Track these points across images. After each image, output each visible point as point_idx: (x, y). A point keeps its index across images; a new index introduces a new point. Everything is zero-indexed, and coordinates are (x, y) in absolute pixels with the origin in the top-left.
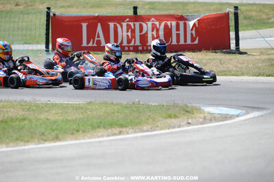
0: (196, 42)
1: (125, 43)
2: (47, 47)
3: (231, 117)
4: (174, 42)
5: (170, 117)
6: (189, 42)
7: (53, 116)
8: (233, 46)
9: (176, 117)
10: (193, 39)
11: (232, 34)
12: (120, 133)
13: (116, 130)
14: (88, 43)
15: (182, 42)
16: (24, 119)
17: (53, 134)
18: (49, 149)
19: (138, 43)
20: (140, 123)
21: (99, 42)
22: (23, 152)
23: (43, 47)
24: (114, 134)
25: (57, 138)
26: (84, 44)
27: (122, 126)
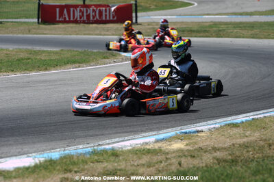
0: (115, 18)
1: (78, 19)
2: (38, 20)
4: (104, 19)
5: (104, 58)
6: (111, 18)
7: (43, 57)
8: (134, 21)
9: (108, 58)
10: (113, 17)
11: (134, 14)
12: (79, 67)
13: (77, 65)
14: (59, 18)
15: (108, 18)
16: (29, 59)
17: (44, 67)
18: (42, 75)
19: (85, 19)
20: (89, 62)
21: (65, 18)
22: (29, 77)
23: (36, 20)
24: (76, 67)
25: (46, 69)
26: (58, 19)
27: (79, 63)
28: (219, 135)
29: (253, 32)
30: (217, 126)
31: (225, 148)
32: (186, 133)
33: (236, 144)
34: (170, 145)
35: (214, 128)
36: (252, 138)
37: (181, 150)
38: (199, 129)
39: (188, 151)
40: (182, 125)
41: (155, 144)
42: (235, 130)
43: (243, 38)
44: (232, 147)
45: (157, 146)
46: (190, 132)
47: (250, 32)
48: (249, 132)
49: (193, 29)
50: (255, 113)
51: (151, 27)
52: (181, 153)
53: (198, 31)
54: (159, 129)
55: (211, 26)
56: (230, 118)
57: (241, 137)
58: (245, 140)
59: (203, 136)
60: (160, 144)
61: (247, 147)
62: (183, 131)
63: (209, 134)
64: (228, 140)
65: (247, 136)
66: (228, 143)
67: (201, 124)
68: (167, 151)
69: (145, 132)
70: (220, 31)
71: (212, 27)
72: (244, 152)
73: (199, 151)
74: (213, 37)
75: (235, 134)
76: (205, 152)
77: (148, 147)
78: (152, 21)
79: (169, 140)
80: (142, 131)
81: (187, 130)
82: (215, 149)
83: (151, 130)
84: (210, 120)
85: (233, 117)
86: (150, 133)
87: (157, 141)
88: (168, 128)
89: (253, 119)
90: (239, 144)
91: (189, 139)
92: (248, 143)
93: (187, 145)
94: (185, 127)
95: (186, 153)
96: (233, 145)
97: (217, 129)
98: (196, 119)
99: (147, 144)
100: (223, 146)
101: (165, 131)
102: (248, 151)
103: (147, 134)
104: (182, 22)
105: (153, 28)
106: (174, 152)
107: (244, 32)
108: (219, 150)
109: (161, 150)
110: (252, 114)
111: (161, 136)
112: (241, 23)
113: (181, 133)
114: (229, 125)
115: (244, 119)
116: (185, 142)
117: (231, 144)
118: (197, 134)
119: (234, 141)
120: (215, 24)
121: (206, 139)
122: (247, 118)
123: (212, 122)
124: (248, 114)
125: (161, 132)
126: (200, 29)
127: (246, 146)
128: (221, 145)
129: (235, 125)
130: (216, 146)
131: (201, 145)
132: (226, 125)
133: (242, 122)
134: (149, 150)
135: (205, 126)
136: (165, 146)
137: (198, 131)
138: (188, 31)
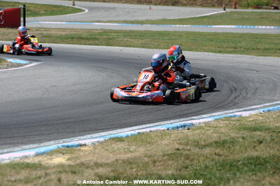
3: (22, 65)
11: (22, 19)
28: (103, 150)
29: (143, 41)
30: (102, 139)
31: (108, 164)
32: (68, 147)
33: (120, 159)
34: (51, 159)
35: (98, 142)
36: (137, 154)
37: (62, 166)
38: (82, 142)
39: (70, 166)
40: (64, 138)
41: (35, 158)
42: (120, 145)
43: (134, 47)
44: (116, 163)
45: (36, 160)
46: (72, 146)
47: (140, 41)
48: (134, 147)
49: (83, 36)
50: (141, 127)
51: (40, 32)
52: (61, 168)
53: (87, 39)
54: (40, 141)
55: (100, 34)
56: (115, 132)
57: (125, 153)
58: (129, 155)
59: (86, 151)
60: (40, 158)
61: (131, 163)
62: (65, 144)
63: (92, 148)
64: (112, 155)
65: (131, 152)
66: (112, 158)
67: (85, 137)
68: (47, 165)
69: (26, 144)
70: (111, 39)
71: (102, 35)
72: (128, 169)
73: (80, 166)
74: (102, 45)
75: (119, 149)
76: (87, 167)
77: (27, 161)
78: (39, 26)
79: (51, 153)
80: (23, 143)
81: (70, 144)
82: (97, 165)
83: (33, 142)
84: (94, 133)
85: (119, 131)
86: (31, 146)
87: (37, 155)
88: (50, 140)
89: (139, 133)
90: (123, 160)
91: (71, 153)
92: (132, 159)
93: (68, 159)
94: (68, 140)
95: (67, 169)
96: (117, 160)
97: (101, 143)
98: (80, 132)
99: (26, 157)
100: (107, 162)
101: (47, 144)
102: (131, 168)
103: (27, 146)
104: (72, 29)
105: (42, 34)
106: (54, 167)
107: (134, 41)
108: (101, 166)
109: (40, 165)
110: (137, 127)
111: (42, 150)
112: (131, 31)
113: (63, 146)
114: (113, 139)
115: (129, 133)
116: (67, 156)
117: (114, 160)
118: (79, 148)
119: (118, 157)
120: (105, 32)
121: (89, 154)
122: (133, 132)
123: (96, 135)
124: (134, 128)
125: (42, 145)
126: (89, 37)
127: (129, 162)
128: (103, 160)
129: (120, 140)
130: (98, 161)
131: (83, 160)
132: (110, 139)
133: (128, 136)
134: (28, 164)
135: (89, 140)
136: (45, 161)
137: (81, 145)
138: (77, 38)
